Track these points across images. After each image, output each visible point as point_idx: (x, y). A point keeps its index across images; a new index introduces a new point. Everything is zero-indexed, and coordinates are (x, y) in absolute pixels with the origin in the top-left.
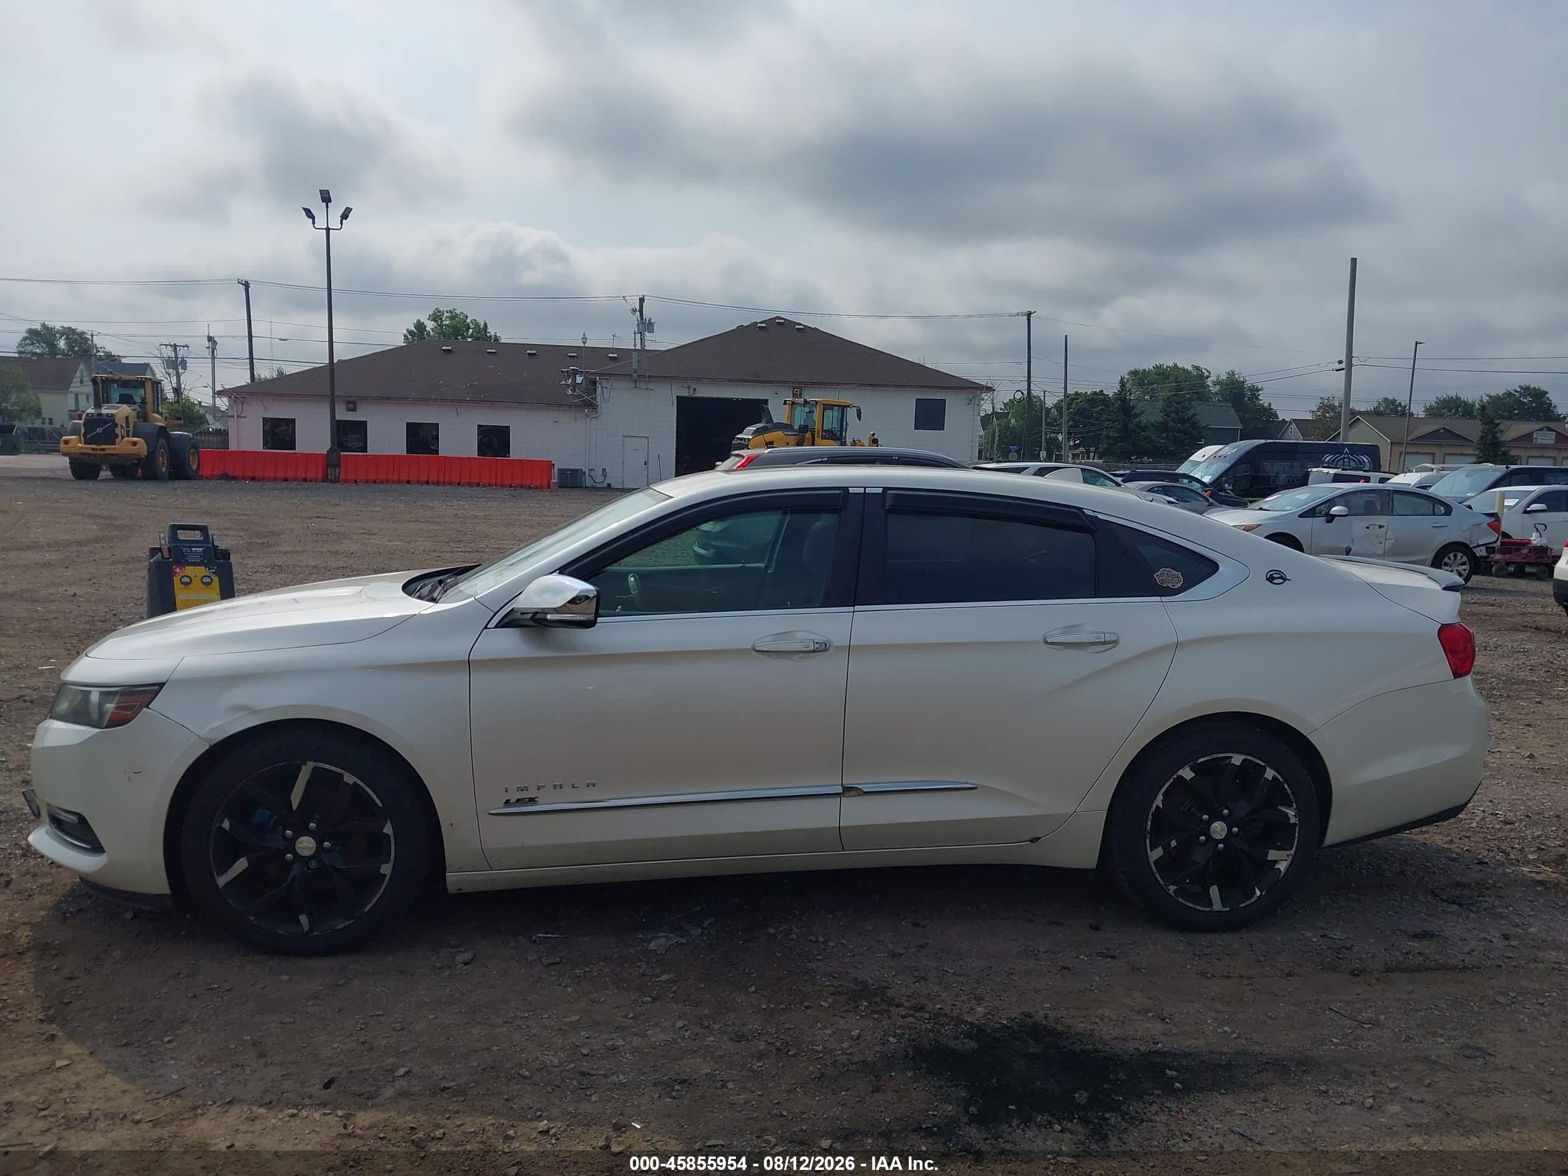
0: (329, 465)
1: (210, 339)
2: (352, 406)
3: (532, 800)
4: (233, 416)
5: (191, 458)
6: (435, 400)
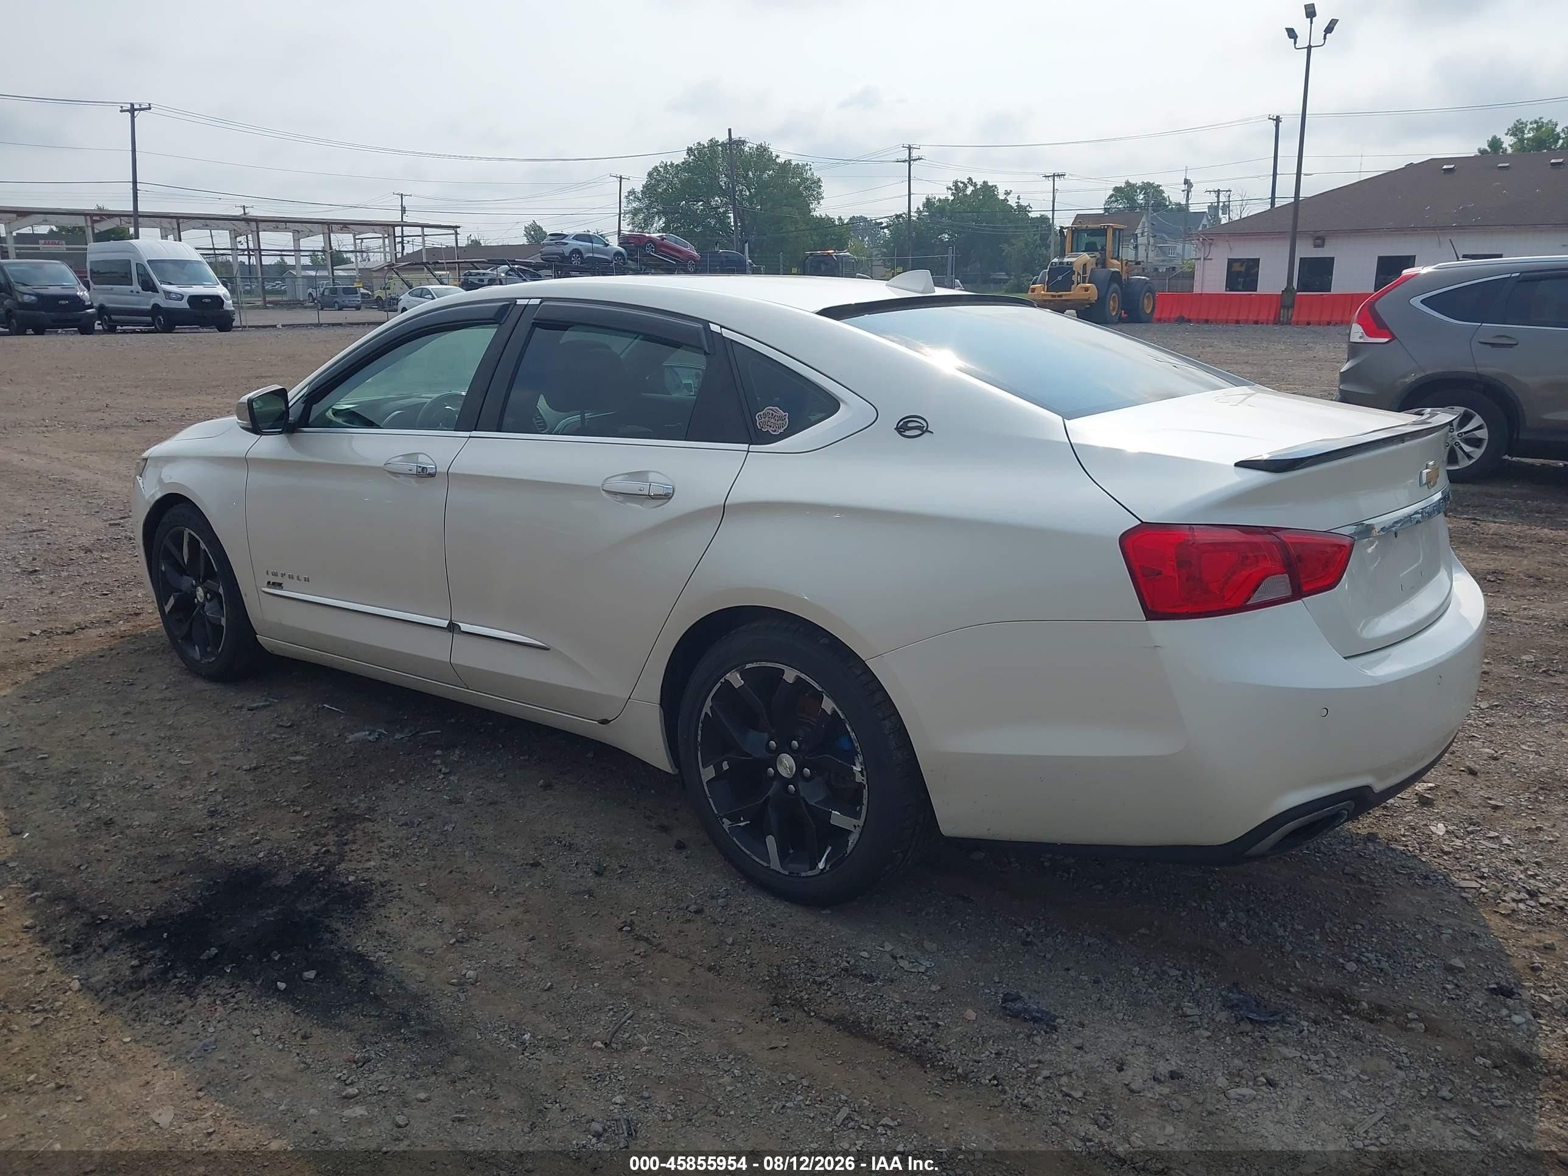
0: (1282, 307)
1: (1186, 182)
2: (1320, 241)
3: (280, 585)
4: (1200, 259)
5: (1146, 302)
6: (1414, 229)
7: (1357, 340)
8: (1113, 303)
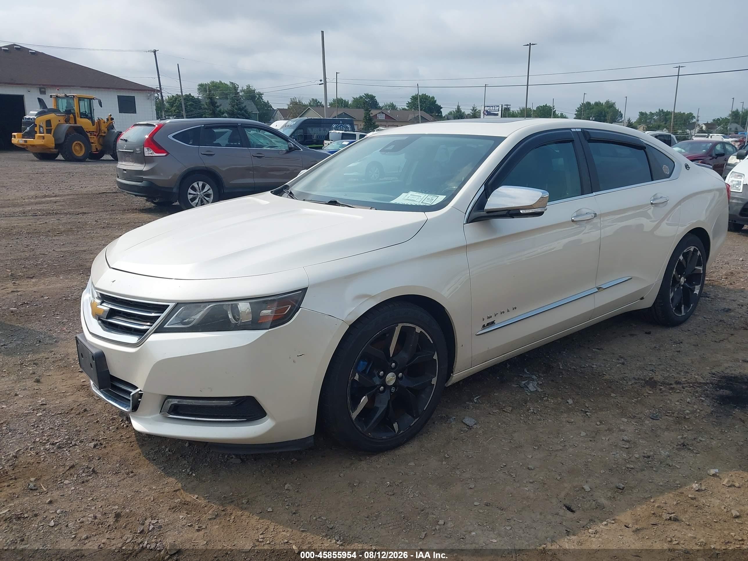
3: (493, 323)
7: (150, 155)
8: (77, 148)
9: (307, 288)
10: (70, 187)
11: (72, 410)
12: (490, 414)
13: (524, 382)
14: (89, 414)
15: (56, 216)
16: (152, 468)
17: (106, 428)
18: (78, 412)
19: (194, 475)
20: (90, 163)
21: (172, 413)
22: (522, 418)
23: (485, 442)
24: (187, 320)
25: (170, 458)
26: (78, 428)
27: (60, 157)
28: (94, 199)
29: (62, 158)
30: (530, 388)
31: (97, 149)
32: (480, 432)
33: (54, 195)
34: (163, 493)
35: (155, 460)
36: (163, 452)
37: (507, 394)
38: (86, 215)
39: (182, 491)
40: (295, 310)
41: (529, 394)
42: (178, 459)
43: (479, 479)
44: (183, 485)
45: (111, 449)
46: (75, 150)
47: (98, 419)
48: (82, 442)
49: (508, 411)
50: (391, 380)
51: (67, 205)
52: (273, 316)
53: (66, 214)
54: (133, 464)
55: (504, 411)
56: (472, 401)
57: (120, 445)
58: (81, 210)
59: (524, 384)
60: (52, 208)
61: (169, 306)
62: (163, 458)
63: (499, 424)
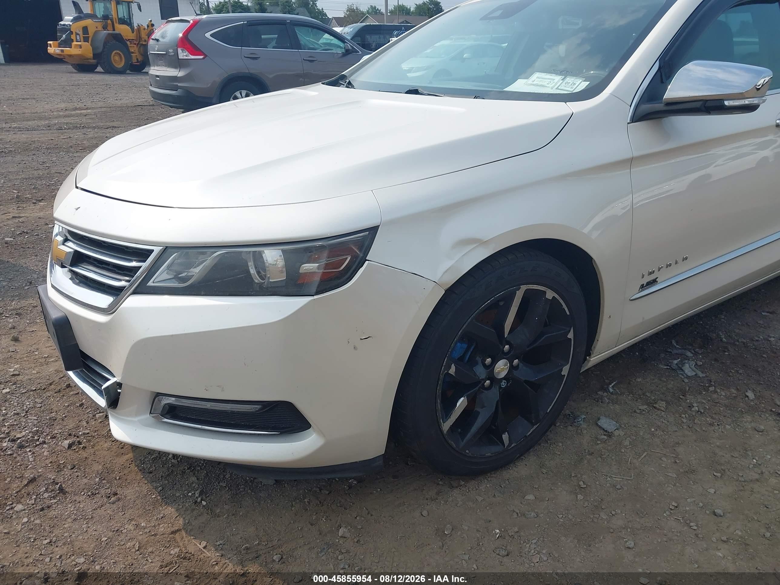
3: (655, 281)
7: (185, 58)
8: (117, 58)
9: (379, 226)
10: (105, 99)
11: (51, 384)
12: (635, 412)
13: (675, 362)
14: (72, 393)
15: (82, 130)
16: (145, 488)
17: (91, 416)
18: (59, 388)
19: (204, 503)
20: (130, 75)
21: (167, 416)
22: (685, 421)
23: (635, 461)
24: (183, 275)
25: (172, 471)
26: (53, 415)
27: (99, 69)
28: (128, 112)
29: (102, 70)
30: (686, 371)
31: (137, 59)
32: (627, 443)
33: (86, 107)
34: (155, 535)
35: (151, 473)
36: (164, 458)
37: (653, 379)
38: (116, 129)
39: (183, 533)
40: (359, 263)
41: (686, 380)
42: (183, 473)
43: (638, 530)
44: (187, 521)
45: (92, 451)
46: (115, 60)
47: (83, 401)
48: (55, 437)
49: (663, 409)
50: (503, 370)
51: (97, 118)
52: (320, 274)
53: (94, 128)
54: (119, 479)
55: (655, 408)
56: (606, 390)
57: (106, 445)
58: (111, 124)
59: (677, 364)
60: (81, 122)
61: (153, 251)
62: (164, 469)
63: (653, 430)
